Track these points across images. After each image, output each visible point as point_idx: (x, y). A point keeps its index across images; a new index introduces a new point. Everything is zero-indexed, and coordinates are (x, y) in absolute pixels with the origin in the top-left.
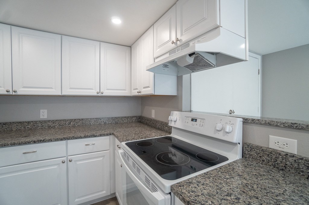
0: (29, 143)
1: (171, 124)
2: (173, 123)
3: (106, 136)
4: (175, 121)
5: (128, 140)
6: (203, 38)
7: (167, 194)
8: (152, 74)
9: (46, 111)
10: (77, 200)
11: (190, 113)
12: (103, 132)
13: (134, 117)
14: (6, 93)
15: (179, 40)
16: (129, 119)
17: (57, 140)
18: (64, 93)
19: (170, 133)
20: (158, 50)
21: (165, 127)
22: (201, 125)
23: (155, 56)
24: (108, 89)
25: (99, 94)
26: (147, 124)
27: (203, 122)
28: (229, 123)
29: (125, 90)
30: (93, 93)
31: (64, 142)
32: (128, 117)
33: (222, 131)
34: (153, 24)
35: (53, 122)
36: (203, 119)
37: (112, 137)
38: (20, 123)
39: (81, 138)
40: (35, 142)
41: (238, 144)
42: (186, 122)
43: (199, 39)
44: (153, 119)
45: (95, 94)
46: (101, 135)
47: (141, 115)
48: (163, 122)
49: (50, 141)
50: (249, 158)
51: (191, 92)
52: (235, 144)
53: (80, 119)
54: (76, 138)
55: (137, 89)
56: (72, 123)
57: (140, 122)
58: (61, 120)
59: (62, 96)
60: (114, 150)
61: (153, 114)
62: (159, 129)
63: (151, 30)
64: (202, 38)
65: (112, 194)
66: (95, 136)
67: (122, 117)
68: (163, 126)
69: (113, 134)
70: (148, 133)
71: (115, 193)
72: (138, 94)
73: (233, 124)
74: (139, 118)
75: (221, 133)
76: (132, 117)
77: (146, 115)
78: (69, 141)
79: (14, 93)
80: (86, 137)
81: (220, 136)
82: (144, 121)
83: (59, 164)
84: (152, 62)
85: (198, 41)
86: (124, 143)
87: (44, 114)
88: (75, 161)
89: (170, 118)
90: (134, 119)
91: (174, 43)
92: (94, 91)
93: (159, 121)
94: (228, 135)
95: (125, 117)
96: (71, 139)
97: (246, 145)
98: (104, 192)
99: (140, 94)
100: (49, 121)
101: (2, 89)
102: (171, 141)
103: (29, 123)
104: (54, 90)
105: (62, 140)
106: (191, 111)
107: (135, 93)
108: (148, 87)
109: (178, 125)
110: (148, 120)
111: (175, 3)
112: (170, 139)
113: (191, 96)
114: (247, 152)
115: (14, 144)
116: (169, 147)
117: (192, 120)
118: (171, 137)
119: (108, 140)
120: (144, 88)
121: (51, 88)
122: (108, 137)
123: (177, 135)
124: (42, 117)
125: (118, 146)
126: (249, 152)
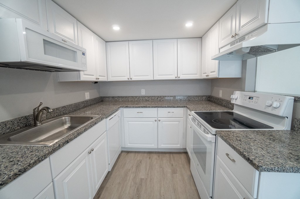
0: (139, 107)
1: (233, 102)
2: (234, 100)
3: (181, 108)
4: (236, 99)
5: (196, 111)
6: (256, 33)
7: (213, 135)
8: (217, 61)
9: (144, 90)
10: (162, 145)
11: (254, 93)
12: (179, 105)
13: (204, 96)
14: (127, 80)
15: (237, 35)
16: (200, 98)
17: (152, 107)
18: (155, 79)
19: (233, 109)
20: (222, 41)
21: (229, 105)
22: (256, 102)
23: (220, 46)
24: (183, 74)
25: (177, 79)
26: (215, 103)
27: (258, 100)
28: (278, 100)
29: (196, 74)
30: (173, 77)
31: (156, 109)
32: (199, 96)
33: (271, 107)
34: (219, 20)
35: (148, 97)
36: (258, 97)
37: (185, 108)
38: (132, 97)
39: (166, 107)
40: (142, 107)
41: (286, 118)
42: (245, 100)
43: (252, 34)
44: (220, 98)
45: (174, 78)
46: (178, 107)
47: (210, 95)
48: (228, 100)
49: (149, 107)
50: (297, 131)
51: (256, 74)
52: (283, 118)
53: (163, 96)
54: (163, 107)
55: (206, 73)
56: (159, 99)
57: (209, 101)
58: (152, 96)
59: (153, 80)
60: (187, 118)
61: (220, 94)
62: (224, 106)
63: (217, 24)
64: (254, 33)
65: (183, 149)
66: (174, 107)
67: (194, 96)
68: (228, 104)
69: (186, 107)
70: (213, 108)
71: (186, 149)
72: (206, 77)
73: (282, 101)
74: (209, 97)
75: (270, 108)
76: (202, 96)
77: (214, 95)
78: (158, 108)
79: (131, 80)
80: (168, 107)
81: (269, 110)
82: (212, 100)
83: (153, 121)
84: (217, 52)
85: (251, 35)
86: (193, 112)
87: (143, 92)
88: (162, 121)
89: (232, 97)
90: (204, 98)
91: (234, 36)
92: (173, 76)
93: (225, 100)
94: (276, 109)
95: (197, 96)
96: (160, 107)
97: (296, 120)
98: (179, 145)
99: (208, 77)
100: (146, 96)
101: (126, 78)
102: (233, 116)
103: (136, 97)
104: (149, 77)
105: (155, 107)
106: (255, 91)
107: (204, 76)
108: (214, 72)
109: (238, 102)
110: (216, 99)
111: (236, 3)
112: (232, 114)
113: (256, 78)
114: (296, 126)
115: (133, 107)
116: (230, 120)
117: (250, 98)
118: (233, 112)
119: (183, 111)
120: (211, 72)
121: (148, 76)
122: (182, 109)
123: (238, 111)
124: (142, 94)
125: (189, 115)
126: (298, 126)
